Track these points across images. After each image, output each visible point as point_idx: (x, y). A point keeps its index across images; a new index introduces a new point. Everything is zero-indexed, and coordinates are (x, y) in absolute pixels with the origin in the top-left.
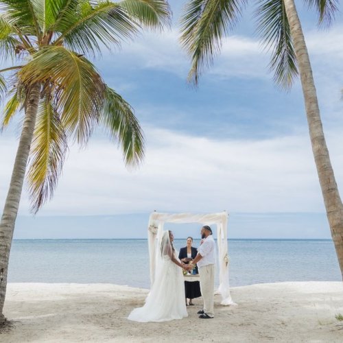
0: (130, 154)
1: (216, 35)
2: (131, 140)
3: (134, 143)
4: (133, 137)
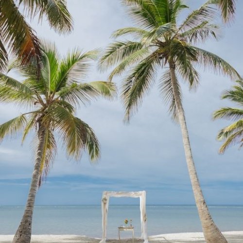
0: (92, 156)
1: (139, 97)
2: (93, 148)
3: (95, 150)
4: (94, 147)
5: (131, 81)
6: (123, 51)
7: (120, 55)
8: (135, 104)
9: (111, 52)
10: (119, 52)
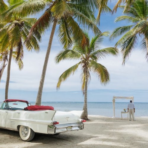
5: (125, 44)
6: (121, 30)
7: (120, 33)
8: (128, 56)
9: (115, 32)
10: (119, 31)
